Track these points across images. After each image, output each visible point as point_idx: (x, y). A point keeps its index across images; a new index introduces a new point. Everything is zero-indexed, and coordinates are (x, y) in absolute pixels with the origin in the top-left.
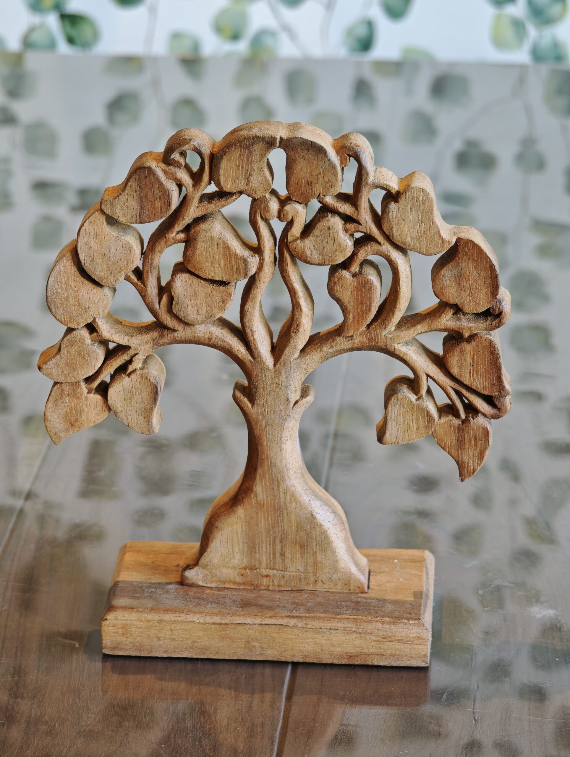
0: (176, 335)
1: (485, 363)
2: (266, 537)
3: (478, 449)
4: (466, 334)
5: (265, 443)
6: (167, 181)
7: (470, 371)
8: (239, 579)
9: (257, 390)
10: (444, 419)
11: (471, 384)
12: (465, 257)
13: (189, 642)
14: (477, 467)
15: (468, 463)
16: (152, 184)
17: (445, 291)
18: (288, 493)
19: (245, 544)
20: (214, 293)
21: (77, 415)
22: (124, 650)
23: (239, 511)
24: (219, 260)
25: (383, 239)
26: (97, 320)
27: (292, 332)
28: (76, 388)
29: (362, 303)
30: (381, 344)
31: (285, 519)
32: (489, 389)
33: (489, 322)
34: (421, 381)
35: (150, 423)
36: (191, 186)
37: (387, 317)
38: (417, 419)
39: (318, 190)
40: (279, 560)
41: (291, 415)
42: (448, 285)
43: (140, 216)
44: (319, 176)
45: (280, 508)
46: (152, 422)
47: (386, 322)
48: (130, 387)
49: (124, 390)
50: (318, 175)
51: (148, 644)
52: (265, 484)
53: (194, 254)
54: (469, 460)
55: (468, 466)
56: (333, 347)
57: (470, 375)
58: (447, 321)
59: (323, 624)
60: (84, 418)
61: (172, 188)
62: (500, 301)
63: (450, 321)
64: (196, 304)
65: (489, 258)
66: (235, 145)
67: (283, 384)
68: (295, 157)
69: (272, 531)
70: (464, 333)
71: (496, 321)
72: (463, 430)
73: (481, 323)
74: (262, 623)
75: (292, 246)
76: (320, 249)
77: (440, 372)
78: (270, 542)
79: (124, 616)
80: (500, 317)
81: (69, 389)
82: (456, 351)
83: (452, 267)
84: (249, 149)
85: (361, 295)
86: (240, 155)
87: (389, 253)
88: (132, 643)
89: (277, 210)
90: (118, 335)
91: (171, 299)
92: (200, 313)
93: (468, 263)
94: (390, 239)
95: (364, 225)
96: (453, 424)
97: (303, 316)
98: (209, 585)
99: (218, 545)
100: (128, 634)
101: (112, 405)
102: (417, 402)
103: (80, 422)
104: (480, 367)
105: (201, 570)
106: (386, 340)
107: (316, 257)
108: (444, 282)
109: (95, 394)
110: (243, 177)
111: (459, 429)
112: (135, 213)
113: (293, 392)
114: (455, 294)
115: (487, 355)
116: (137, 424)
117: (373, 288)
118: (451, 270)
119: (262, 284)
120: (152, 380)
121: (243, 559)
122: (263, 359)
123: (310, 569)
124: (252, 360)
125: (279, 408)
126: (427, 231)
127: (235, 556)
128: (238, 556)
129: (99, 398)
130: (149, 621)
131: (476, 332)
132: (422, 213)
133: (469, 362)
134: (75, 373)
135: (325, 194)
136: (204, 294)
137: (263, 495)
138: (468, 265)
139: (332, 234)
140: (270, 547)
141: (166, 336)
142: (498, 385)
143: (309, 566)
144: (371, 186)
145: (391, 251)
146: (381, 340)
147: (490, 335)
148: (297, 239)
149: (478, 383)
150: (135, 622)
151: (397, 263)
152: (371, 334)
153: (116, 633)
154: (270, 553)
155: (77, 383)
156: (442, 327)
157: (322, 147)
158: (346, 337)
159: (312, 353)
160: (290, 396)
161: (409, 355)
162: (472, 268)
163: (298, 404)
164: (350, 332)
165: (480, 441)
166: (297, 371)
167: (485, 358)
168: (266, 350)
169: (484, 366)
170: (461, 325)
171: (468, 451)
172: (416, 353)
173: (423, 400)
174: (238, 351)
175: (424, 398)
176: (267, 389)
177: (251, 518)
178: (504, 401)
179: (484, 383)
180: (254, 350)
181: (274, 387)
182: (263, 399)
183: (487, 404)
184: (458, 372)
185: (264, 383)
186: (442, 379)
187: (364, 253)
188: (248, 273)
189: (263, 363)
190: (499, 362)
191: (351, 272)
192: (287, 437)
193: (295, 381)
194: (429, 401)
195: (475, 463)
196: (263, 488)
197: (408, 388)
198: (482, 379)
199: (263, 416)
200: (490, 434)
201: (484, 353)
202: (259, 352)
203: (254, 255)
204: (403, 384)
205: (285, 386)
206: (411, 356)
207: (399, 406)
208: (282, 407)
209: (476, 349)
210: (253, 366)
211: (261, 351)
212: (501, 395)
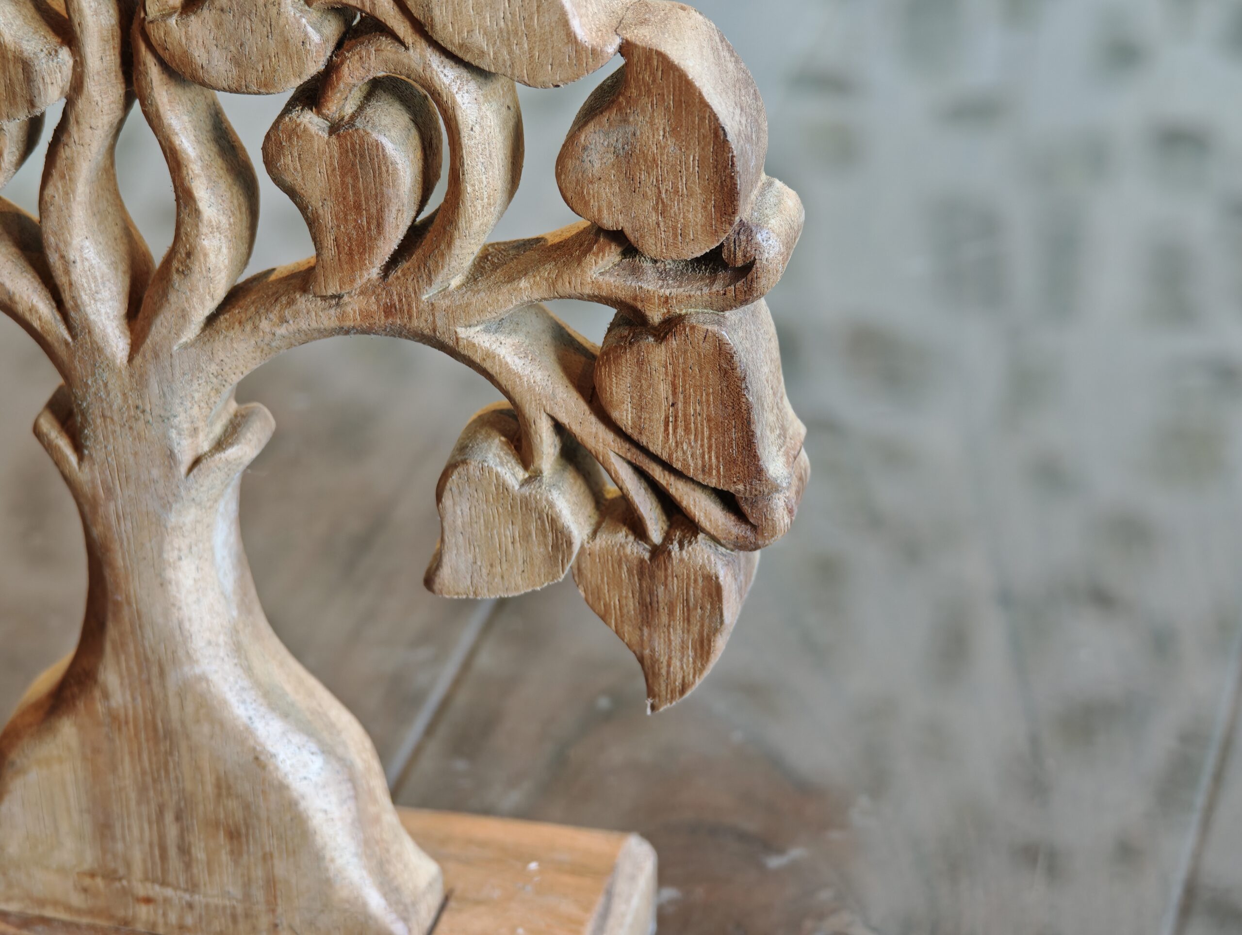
1: (708, 400)
2: (138, 803)
3: (695, 629)
4: (656, 316)
5: (120, 563)
7: (667, 417)
8: (77, 900)
9: (86, 420)
10: (604, 540)
11: (670, 456)
12: (644, 100)
14: (694, 677)
15: (669, 666)
17: (588, 193)
18: (189, 697)
19: (84, 815)
23: (66, 729)
25: (410, 31)
27: (174, 270)
29: (358, 207)
30: (419, 324)
31: (185, 761)
32: (718, 471)
33: (717, 287)
34: (536, 433)
37: (433, 250)
38: (526, 536)
40: (174, 860)
41: (183, 493)
42: (597, 175)
45: (169, 734)
47: (430, 263)
52: (129, 669)
54: (670, 658)
55: (668, 673)
56: (287, 322)
57: (666, 429)
58: (602, 274)
62: (746, 229)
63: (611, 275)
65: (707, 106)
67: (157, 411)
69: (154, 789)
70: (648, 313)
71: (739, 284)
72: (652, 577)
73: (698, 289)
75: (156, 33)
76: (232, 48)
77: (588, 412)
78: (149, 816)
80: (749, 277)
82: (624, 360)
83: (610, 125)
85: (353, 186)
87: (428, 70)
93: (652, 117)
94: (427, 32)
96: (626, 556)
97: (204, 229)
102: (523, 490)
104: (695, 410)
106: (433, 315)
107: (222, 69)
108: (587, 165)
111: (641, 572)
113: (186, 432)
114: (617, 202)
115: (713, 378)
117: (384, 169)
118: (607, 134)
119: (88, 131)
121: (83, 852)
122: (98, 338)
123: (259, 895)
124: (70, 340)
125: (149, 472)
126: (532, 19)
127: (62, 841)
128: (70, 843)
131: (684, 312)
133: (663, 395)
137: (124, 695)
138: (652, 123)
139: (261, 8)
140: (150, 828)
142: (744, 463)
143: (254, 886)
145: (434, 66)
146: (420, 313)
147: (719, 323)
148: (170, 15)
149: (689, 453)
151: (454, 101)
152: (389, 294)
154: (151, 845)
156: (587, 290)
158: (324, 298)
159: (231, 334)
160: (179, 444)
161: (500, 360)
162: (664, 132)
163: (201, 465)
164: (331, 285)
165: (699, 610)
166: (192, 380)
167: (708, 386)
168: (106, 313)
169: (705, 408)
170: (641, 288)
171: (669, 633)
172: (522, 355)
173: (540, 486)
174: (30, 310)
175: (544, 479)
176: (112, 419)
177: (96, 751)
178: (766, 506)
179: (706, 456)
180: (73, 314)
181: (130, 417)
182: (106, 447)
183: (723, 509)
184: (632, 418)
185: (105, 405)
186: (594, 430)
187: (358, 65)
188: (37, 100)
189: (97, 350)
190: (744, 400)
191: (325, 118)
192: (180, 550)
193: (190, 405)
194: (559, 489)
195: (687, 666)
196: (122, 678)
197: (505, 448)
198: (699, 442)
199: (109, 491)
200: (725, 594)
201: (705, 372)
202: (86, 319)
203: (56, 51)
204: (494, 433)
205: (160, 416)
206: (507, 363)
207: (474, 497)
208: (155, 473)
209: (681, 360)
210: (72, 355)
211: (92, 317)
212: (754, 492)
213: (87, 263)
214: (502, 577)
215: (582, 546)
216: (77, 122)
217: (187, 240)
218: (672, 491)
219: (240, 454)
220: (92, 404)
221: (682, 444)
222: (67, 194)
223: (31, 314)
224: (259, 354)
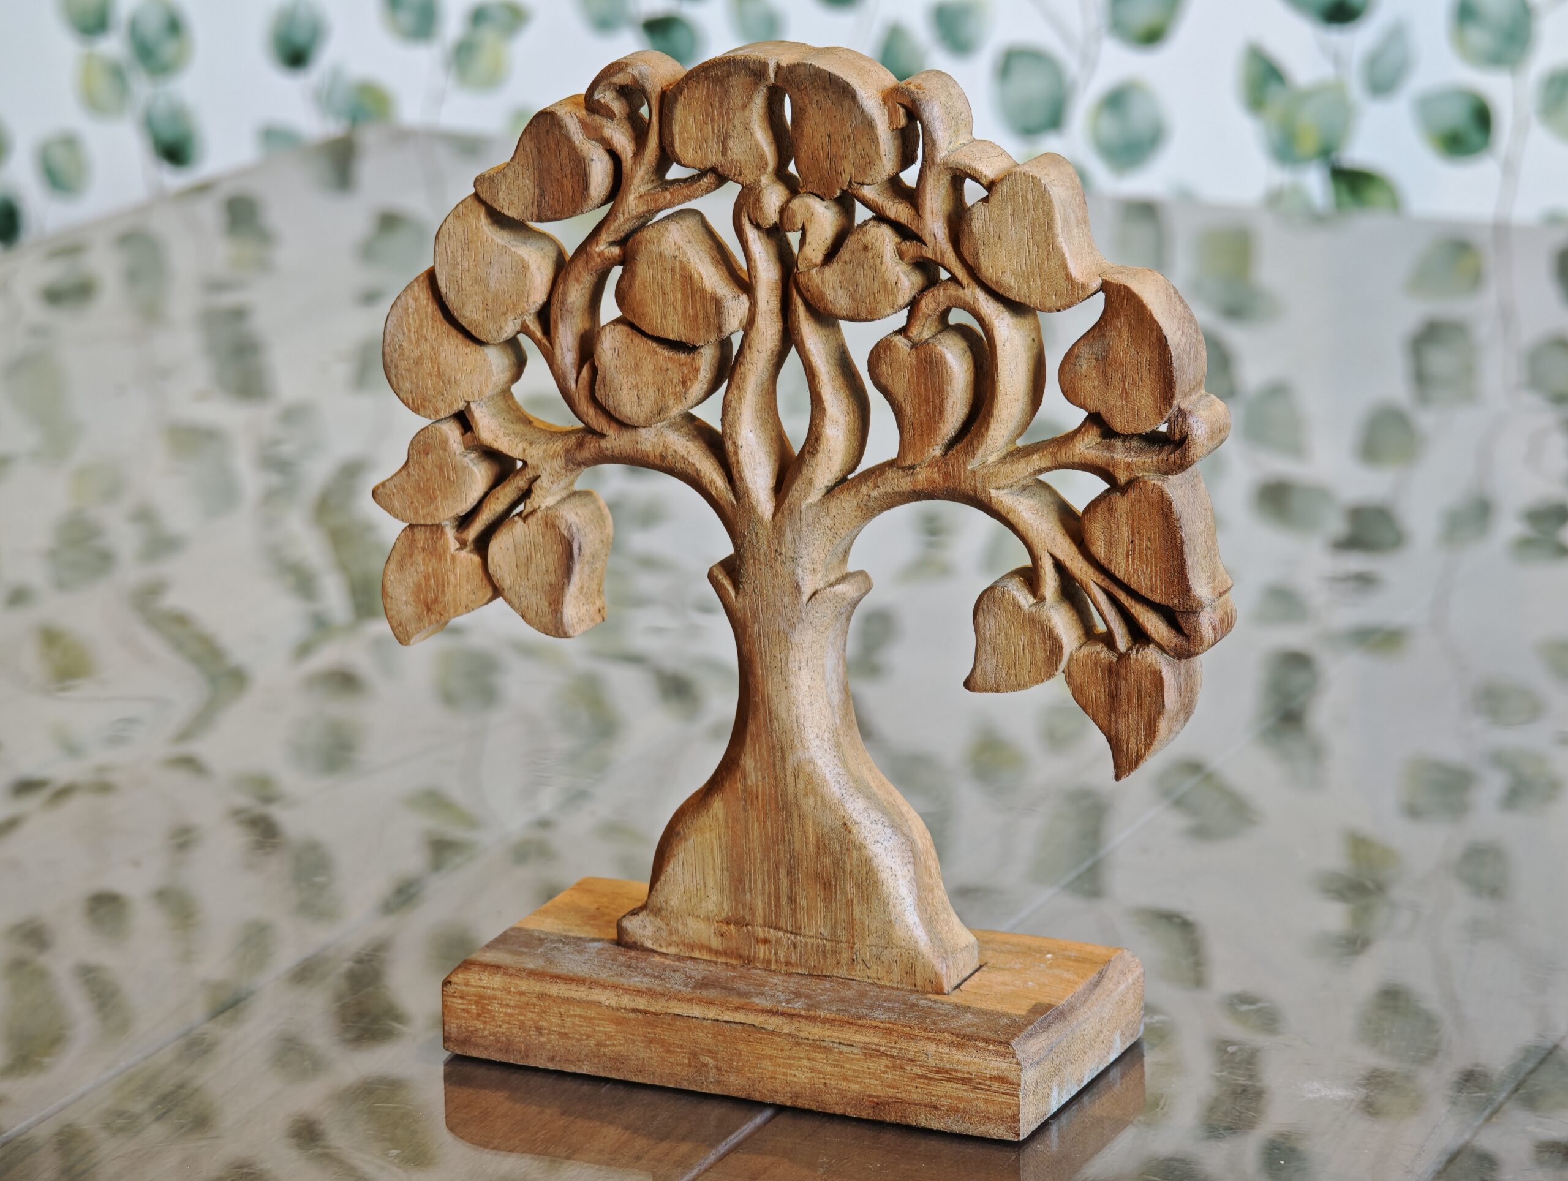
0: (604, 444)
1: (1155, 537)
2: (762, 861)
3: (1146, 713)
4: (1123, 478)
5: (759, 672)
6: (585, 142)
7: (1128, 551)
8: (716, 943)
10: (1086, 650)
12: (1116, 320)
13: (592, 1043)
14: (1145, 751)
15: (1128, 743)
16: (557, 145)
17: (1078, 387)
18: (801, 775)
19: (725, 872)
20: (670, 365)
21: (438, 591)
22: (481, 1049)
23: (716, 804)
24: (675, 300)
25: (965, 274)
26: (473, 406)
28: (437, 538)
29: (927, 401)
30: (965, 486)
31: (796, 826)
33: (1163, 455)
34: (1041, 567)
35: (559, 615)
36: (630, 154)
37: (977, 435)
38: (1032, 644)
39: (847, 171)
40: (785, 909)
41: (804, 617)
42: (1084, 374)
43: (539, 206)
44: (848, 143)
45: (786, 805)
46: (562, 613)
47: (975, 443)
48: (525, 542)
49: (515, 546)
50: (845, 140)
51: (522, 1039)
52: (761, 754)
53: (631, 286)
54: (1129, 737)
55: (1128, 748)
56: (878, 487)
57: (1127, 561)
58: (1086, 448)
59: (827, 1033)
60: (448, 597)
61: (591, 155)
62: (1183, 413)
63: (1094, 449)
64: (637, 384)
66: (698, 75)
67: (789, 554)
68: (804, 103)
69: (774, 850)
70: (1121, 476)
71: (1177, 455)
72: (1118, 674)
73: (1151, 457)
74: (720, 1018)
75: (803, 280)
76: (851, 288)
77: (1077, 553)
78: (769, 872)
79: (480, 979)
80: (1184, 447)
81: (426, 539)
83: (1093, 340)
84: (723, 85)
85: (925, 385)
86: (708, 96)
87: (977, 303)
88: (494, 1034)
89: (778, 210)
90: (508, 438)
91: (594, 371)
92: (643, 402)
93: (1120, 332)
94: (976, 274)
95: (930, 246)
96: (1100, 659)
97: (827, 422)
98: (664, 950)
99: (678, 869)
100: (487, 1016)
101: (495, 574)
102: (1031, 608)
103: (443, 603)
104: (1147, 545)
105: (652, 918)
106: (975, 481)
107: (843, 303)
108: (1078, 367)
109: (471, 551)
110: (715, 139)
111: (1110, 672)
112: (531, 201)
113: (808, 571)
114: (1096, 392)
115: (1159, 520)
116: (537, 613)
117: (945, 370)
118: (1091, 346)
119: (756, 354)
120: (563, 531)
121: (723, 902)
122: (753, 500)
123: (842, 935)
124: (735, 502)
125: (782, 600)
126: (1043, 263)
127: (708, 894)
128: (714, 896)
129: (476, 559)
130: (522, 994)
131: (1140, 474)
132: (1033, 224)
133: (1126, 534)
134: (433, 506)
135: (859, 180)
136: (651, 367)
137: (756, 776)
138: (1119, 336)
139: (871, 260)
140: (770, 882)
141: (587, 445)
142: (1178, 584)
143: (839, 927)
144: (942, 167)
145: (981, 300)
146: (966, 478)
147: (1163, 481)
148: (814, 268)
149: (1142, 577)
150: (498, 993)
151: (993, 325)
152: (947, 466)
153: (467, 1011)
154: (769, 895)
155: (438, 528)
156: (1077, 460)
157: (848, 84)
158: (903, 469)
159: (842, 496)
160: (802, 579)
161: (1019, 515)
162: (1128, 342)
163: (817, 597)
164: (908, 458)
165: (1148, 698)
166: (813, 531)
167: (1155, 526)
168: (761, 484)
169: (1153, 543)
170: (1112, 457)
171: (1128, 717)
172: (1034, 514)
173: (1043, 606)
174: (711, 483)
175: (1046, 604)
177: (736, 820)
178: (1195, 620)
179: (1154, 580)
180: (738, 484)
181: (771, 558)
182: (754, 582)
183: (1168, 626)
184: (1105, 553)
186: (1080, 565)
187: (931, 300)
188: (723, 327)
189: (752, 509)
190: (1179, 536)
191: (910, 339)
192: (800, 662)
193: (811, 550)
194: (1057, 611)
195: (1140, 743)
196: (756, 761)
198: (1149, 569)
199: (755, 615)
200: (1166, 684)
201: (1153, 516)
202: (747, 487)
203: (739, 296)
204: (1019, 579)
205: (791, 557)
206: (1023, 516)
207: (998, 614)
208: (786, 600)
209: (1137, 508)
210: (736, 514)
211: (750, 486)
212: (1186, 607)
213: (750, 448)
214: (1016, 676)
215: (1071, 654)
216: (749, 347)
217: (816, 429)
218: (1133, 611)
219: (844, 590)
221: (1137, 572)
222: (740, 399)
223: (711, 486)
224: (859, 512)
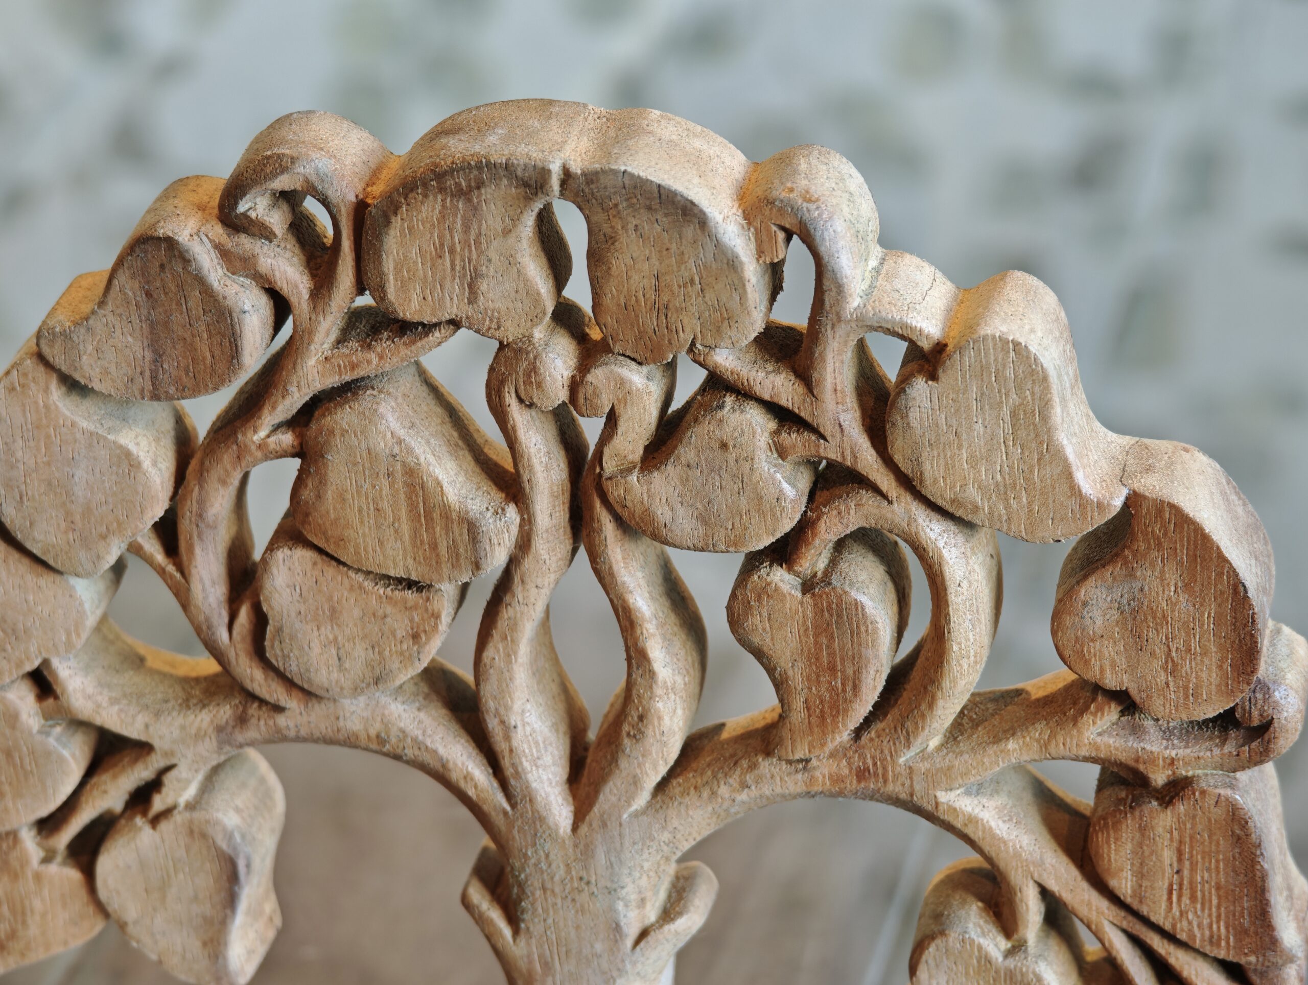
0: (281, 720)
1: (1217, 868)
4: (1159, 778)
6: (229, 282)
7: (1171, 885)
9: (523, 892)
11: (1174, 926)
12: (1154, 554)
16: (181, 287)
17: (1090, 652)
20: (389, 609)
21: (16, 921)
24: (397, 519)
25: (894, 484)
26: (56, 663)
27: (624, 733)
28: (10, 850)
29: (832, 669)
30: (895, 788)
32: (1228, 943)
33: (1229, 747)
34: (1021, 901)
35: (220, 960)
36: (306, 295)
37: (912, 711)
39: (687, 329)
41: (628, 967)
42: (1099, 632)
43: (154, 378)
44: (690, 288)
46: (225, 959)
47: (908, 724)
48: (158, 857)
49: (140, 862)
50: (685, 285)
53: (319, 497)
56: (749, 787)
57: (1170, 898)
58: (1100, 734)
60: (33, 930)
61: (240, 304)
62: (1265, 689)
63: (1110, 735)
64: (336, 638)
65: (1227, 561)
66: (425, 185)
67: (603, 883)
68: (613, 227)
70: (1151, 776)
71: (1254, 745)
73: (1207, 749)
75: (615, 491)
76: (699, 505)
80: (1266, 737)
82: (1124, 827)
83: (1114, 579)
84: (470, 200)
85: (828, 647)
86: (443, 217)
87: (914, 525)
89: (567, 383)
90: (116, 708)
91: (260, 620)
92: (347, 665)
93: (1162, 572)
94: (914, 487)
95: (834, 442)
97: (659, 691)
101: (110, 902)
102: (1008, 961)
104: (1202, 878)
106: (911, 778)
107: (687, 527)
108: (1088, 622)
109: (64, 863)
110: (457, 280)
112: (138, 370)
113: (634, 904)
114: (1122, 662)
115: (1224, 844)
116: (184, 958)
117: (863, 629)
118: (1109, 589)
119: (533, 591)
120: (219, 843)
122: (540, 806)
124: (508, 808)
125: (592, 946)
126: (1031, 471)
129: (74, 875)
131: (1190, 774)
132: (1014, 414)
133: (1167, 862)
135: (710, 341)
136: (357, 613)
138: (1162, 578)
139: (733, 465)
141: (254, 721)
142: (1256, 933)
144: (854, 325)
145: (920, 521)
146: (896, 777)
147: (1232, 787)
148: (629, 470)
149: (1195, 924)
151: (941, 557)
152: (862, 757)
155: (8, 834)
156: (1084, 752)
157: (692, 203)
158: (790, 762)
159: (687, 800)
160: (625, 916)
161: (983, 825)
162: (1176, 588)
163: (649, 938)
164: (799, 748)
166: (642, 850)
167: (1218, 852)
168: (549, 779)
169: (1214, 875)
170: (1144, 749)
172: (1006, 818)
173: (1026, 958)
174: (465, 778)
175: (1029, 949)
176: (553, 891)
178: (1277, 977)
179: (1215, 926)
180: (513, 782)
181: (573, 889)
182: (545, 920)
183: (1227, 978)
184: (1132, 887)
185: (545, 876)
186: (1086, 897)
187: (836, 520)
188: (482, 561)
189: (539, 819)
190: (1258, 867)
191: (797, 575)
193: (638, 875)
194: (1046, 959)
197: (983, 914)
198: (1206, 911)
199: (547, 966)
201: (1215, 838)
202: (527, 787)
203: (503, 509)
204: (970, 899)
205: (606, 888)
206: (991, 828)
207: (952, 970)
208: (599, 947)
209: (1189, 826)
210: (511, 825)
211: (534, 785)
212: (1267, 963)
213: (528, 729)
216: (523, 581)
217: (640, 702)
218: (1172, 961)
220: (531, 875)
221: (1187, 913)
222: (509, 656)
223: (466, 782)
224: (714, 819)
